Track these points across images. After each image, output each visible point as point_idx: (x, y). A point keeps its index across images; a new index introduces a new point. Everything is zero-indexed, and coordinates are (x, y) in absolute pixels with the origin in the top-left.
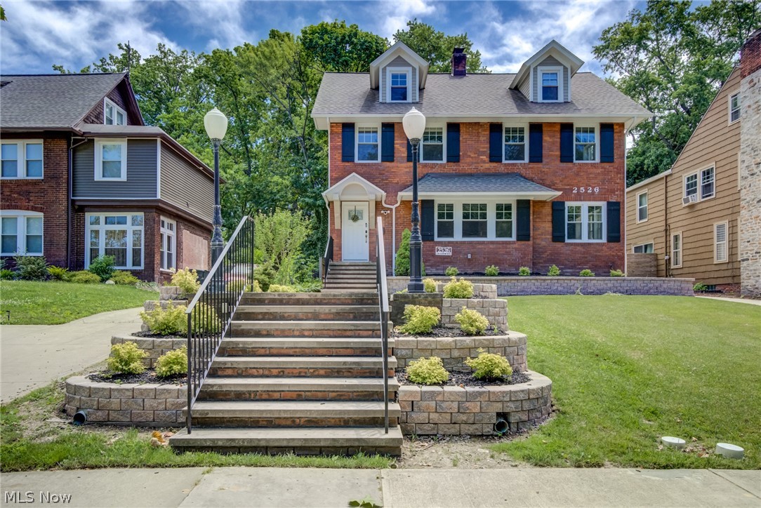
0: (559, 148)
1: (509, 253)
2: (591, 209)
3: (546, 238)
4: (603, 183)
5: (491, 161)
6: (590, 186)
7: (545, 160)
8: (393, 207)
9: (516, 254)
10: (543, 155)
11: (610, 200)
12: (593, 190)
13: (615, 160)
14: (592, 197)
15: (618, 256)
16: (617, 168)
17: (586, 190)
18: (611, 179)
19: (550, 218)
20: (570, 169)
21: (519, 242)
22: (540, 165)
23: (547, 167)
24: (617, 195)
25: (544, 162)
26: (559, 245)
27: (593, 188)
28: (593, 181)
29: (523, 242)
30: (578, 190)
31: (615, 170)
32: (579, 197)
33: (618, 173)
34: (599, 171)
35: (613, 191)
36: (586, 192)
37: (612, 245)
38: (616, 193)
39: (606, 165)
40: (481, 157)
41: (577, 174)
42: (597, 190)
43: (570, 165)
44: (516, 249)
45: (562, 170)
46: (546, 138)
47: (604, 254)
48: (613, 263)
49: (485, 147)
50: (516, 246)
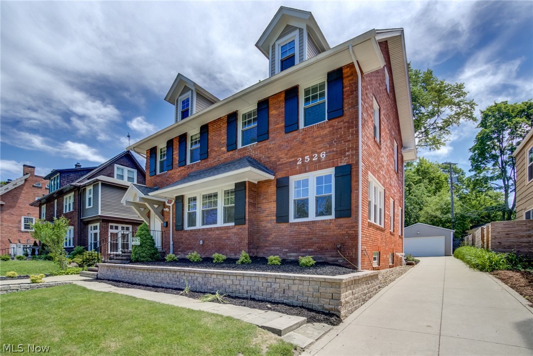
0: (283, 118)
1: (229, 238)
2: (319, 180)
3: (271, 220)
4: (331, 145)
5: (228, 151)
6: (316, 152)
7: (271, 135)
8: (171, 205)
9: (235, 239)
10: (270, 130)
11: (340, 165)
12: (319, 157)
13: (345, 112)
14: (318, 165)
15: (349, 235)
16: (348, 122)
17: (312, 157)
18: (341, 137)
19: (275, 197)
20: (295, 138)
21: (237, 227)
22: (267, 143)
23: (273, 142)
24: (348, 156)
25: (270, 138)
26: (283, 226)
27: (319, 154)
28: (319, 146)
29: (240, 226)
30: (303, 160)
31: (346, 124)
32: (304, 169)
33: (349, 128)
34: (326, 131)
35: (342, 153)
36: (311, 161)
37: (342, 221)
38: (347, 153)
39: (335, 122)
40: (222, 149)
41: (302, 142)
42: (323, 155)
43: (295, 133)
44: (235, 233)
45: (287, 142)
46: (273, 112)
47: (332, 233)
48: (343, 244)
49: (224, 139)
50: (234, 230)
